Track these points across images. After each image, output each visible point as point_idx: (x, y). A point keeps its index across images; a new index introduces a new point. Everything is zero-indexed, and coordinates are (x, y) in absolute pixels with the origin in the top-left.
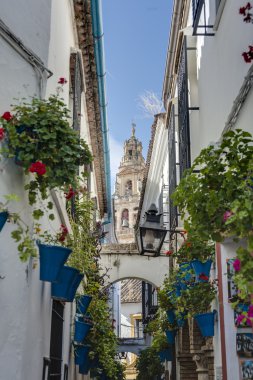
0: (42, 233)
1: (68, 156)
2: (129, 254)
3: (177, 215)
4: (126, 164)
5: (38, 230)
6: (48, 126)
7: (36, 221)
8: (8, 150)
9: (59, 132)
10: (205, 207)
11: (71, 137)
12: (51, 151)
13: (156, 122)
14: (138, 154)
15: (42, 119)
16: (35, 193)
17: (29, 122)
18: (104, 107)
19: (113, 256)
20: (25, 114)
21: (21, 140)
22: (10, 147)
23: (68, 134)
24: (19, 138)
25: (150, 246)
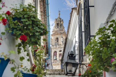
0: (23, 67)
1: (37, 32)
2: (60, 74)
3: (83, 56)
4: (56, 30)
5: (22, 66)
6: (28, 18)
7: (21, 62)
8: (8, 29)
9: (33, 21)
10: (101, 56)
11: (38, 23)
12: (29, 29)
13: (72, 12)
14: (61, 25)
15: (25, 14)
16: (21, 49)
17: (19, 15)
18: (48, 4)
19: (52, 75)
20: (17, 12)
21: (15, 24)
22: (9, 27)
23: (37, 22)
24: (14, 23)
25: (71, 71)
